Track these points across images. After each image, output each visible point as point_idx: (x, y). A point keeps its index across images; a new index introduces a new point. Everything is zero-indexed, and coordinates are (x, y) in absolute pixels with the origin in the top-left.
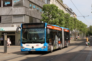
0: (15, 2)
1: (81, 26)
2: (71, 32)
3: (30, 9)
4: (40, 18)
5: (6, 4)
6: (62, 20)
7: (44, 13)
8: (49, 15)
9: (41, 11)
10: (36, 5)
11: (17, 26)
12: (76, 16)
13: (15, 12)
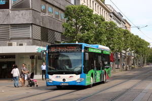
0: (14, 1)
1: (139, 45)
2: (119, 56)
3: (42, 14)
4: (61, 29)
6: (101, 33)
7: (67, 21)
8: (76, 24)
9: (63, 18)
12: (130, 25)
13: (14, 18)
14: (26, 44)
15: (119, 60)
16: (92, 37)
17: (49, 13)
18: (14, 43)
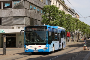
1: (84, 27)
3: (30, 11)
4: (40, 19)
5: (6, 6)
6: (63, 21)
7: (44, 14)
8: (49, 16)
9: (42, 12)
10: (36, 6)
11: (17, 27)
13: (15, 13)
14: (22, 27)
15: (73, 36)
16: (58, 23)
17: (34, 10)
18: (15, 27)
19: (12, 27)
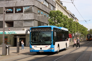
0: (25, 9)
2: (73, 35)
3: (38, 15)
5: (17, 10)
6: (66, 24)
7: (50, 18)
8: (55, 20)
9: (48, 17)
10: (43, 11)
12: (78, 20)
13: (25, 17)
15: (73, 37)
17: (42, 14)
18: (25, 29)
19: (22, 28)
